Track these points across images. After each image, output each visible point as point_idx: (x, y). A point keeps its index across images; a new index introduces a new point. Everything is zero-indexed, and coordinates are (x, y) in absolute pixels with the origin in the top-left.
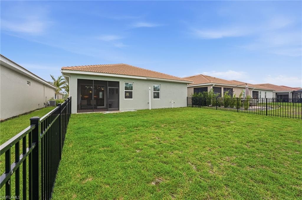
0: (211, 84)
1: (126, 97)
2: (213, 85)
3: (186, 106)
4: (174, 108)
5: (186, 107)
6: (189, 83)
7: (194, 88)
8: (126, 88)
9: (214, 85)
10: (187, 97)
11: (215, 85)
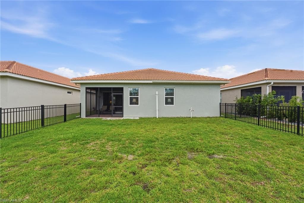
0: (265, 82)
1: (131, 103)
2: (270, 83)
3: (219, 115)
4: (192, 117)
5: (219, 117)
6: (224, 84)
7: (241, 90)
8: (131, 94)
9: (272, 83)
10: (220, 103)
11: (274, 83)
